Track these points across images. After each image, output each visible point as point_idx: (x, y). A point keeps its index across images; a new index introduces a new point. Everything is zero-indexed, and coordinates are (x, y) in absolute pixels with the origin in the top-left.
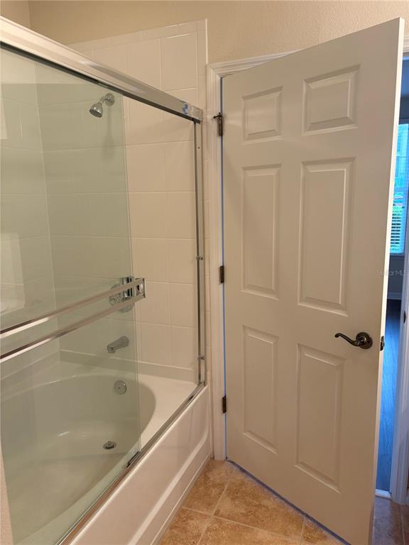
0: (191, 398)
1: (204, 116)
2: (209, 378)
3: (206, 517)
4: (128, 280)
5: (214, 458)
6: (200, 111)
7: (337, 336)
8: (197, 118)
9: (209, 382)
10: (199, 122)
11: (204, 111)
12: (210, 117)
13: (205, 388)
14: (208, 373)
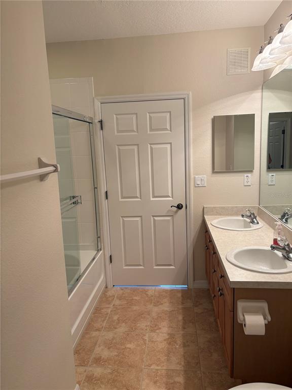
0: (94, 259)
1: (94, 120)
2: (102, 247)
3: (109, 307)
4: (74, 197)
5: (107, 287)
6: (91, 118)
7: (171, 207)
8: (90, 122)
9: (103, 249)
10: (91, 123)
11: (94, 118)
12: (96, 121)
13: (101, 252)
14: (102, 244)
